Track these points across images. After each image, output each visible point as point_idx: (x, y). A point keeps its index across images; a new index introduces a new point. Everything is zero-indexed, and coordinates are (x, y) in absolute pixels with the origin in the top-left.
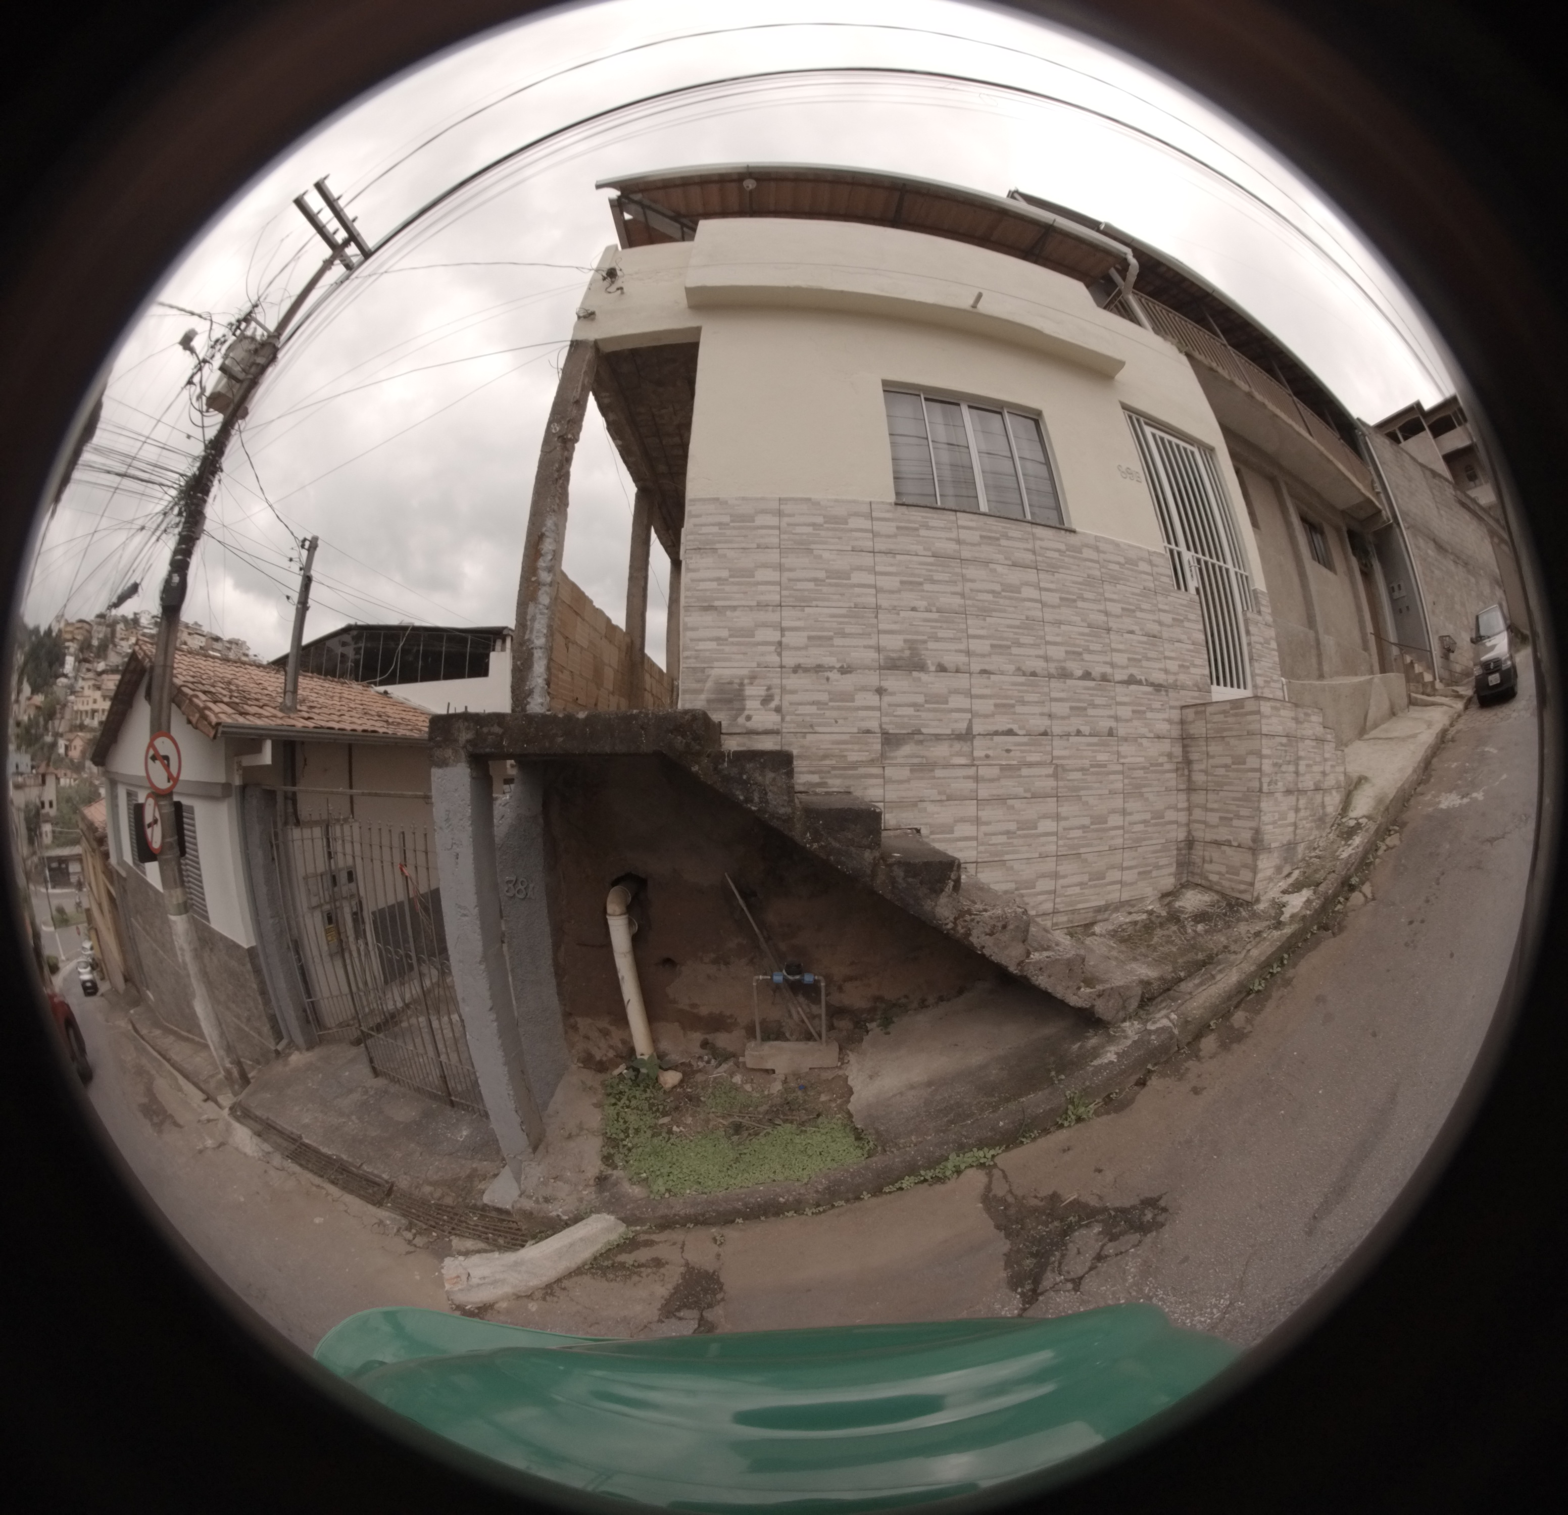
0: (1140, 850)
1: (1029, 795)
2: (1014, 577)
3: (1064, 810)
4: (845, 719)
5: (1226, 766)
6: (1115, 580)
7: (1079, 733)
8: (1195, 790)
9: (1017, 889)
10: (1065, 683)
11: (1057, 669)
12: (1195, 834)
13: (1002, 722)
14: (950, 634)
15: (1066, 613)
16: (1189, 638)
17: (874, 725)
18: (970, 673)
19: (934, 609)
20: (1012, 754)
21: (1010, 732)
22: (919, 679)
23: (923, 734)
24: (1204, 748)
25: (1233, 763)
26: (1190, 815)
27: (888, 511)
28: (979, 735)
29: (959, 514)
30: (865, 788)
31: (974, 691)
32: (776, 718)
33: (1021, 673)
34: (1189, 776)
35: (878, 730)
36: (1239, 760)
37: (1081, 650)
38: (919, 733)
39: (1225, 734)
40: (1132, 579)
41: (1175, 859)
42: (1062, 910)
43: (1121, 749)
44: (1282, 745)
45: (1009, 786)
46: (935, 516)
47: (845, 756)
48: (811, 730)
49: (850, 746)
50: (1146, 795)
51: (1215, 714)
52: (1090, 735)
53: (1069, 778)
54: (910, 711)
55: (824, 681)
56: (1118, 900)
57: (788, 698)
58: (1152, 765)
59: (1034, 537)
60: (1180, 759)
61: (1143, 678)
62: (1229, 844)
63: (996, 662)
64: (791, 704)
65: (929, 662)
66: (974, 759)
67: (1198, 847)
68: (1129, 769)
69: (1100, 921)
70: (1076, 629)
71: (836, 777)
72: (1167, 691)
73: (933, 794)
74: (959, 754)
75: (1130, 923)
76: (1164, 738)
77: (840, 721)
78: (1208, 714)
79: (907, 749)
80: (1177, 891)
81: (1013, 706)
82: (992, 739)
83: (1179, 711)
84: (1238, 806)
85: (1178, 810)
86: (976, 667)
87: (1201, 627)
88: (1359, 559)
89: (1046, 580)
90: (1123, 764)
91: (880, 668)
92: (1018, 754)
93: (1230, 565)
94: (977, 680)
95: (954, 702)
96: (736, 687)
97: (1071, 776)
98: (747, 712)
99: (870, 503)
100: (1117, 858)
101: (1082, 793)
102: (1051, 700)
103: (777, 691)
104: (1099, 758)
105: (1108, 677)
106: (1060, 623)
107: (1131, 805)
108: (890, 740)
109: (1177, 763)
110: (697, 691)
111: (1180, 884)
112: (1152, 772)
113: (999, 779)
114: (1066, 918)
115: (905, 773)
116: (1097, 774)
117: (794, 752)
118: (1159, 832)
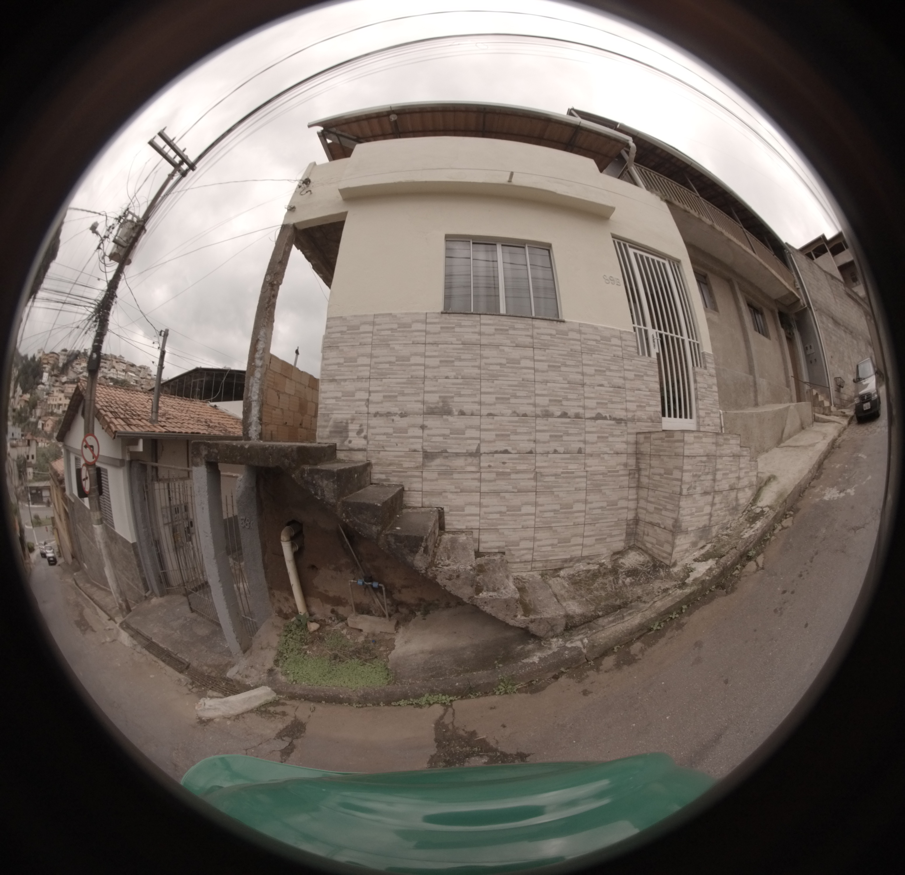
0: (597, 525)
1: (516, 490)
2: (516, 354)
3: (541, 500)
4: (402, 443)
5: (660, 475)
6: (591, 351)
7: (555, 452)
8: (642, 488)
9: (506, 546)
10: (547, 420)
11: (542, 411)
12: (640, 515)
13: (501, 446)
14: (469, 392)
15: (552, 375)
16: (647, 387)
17: (418, 447)
18: (481, 416)
19: (460, 377)
20: (506, 465)
21: (506, 452)
22: (447, 420)
23: (448, 452)
24: (648, 461)
25: (665, 473)
26: (638, 503)
27: (436, 318)
28: (485, 453)
29: (482, 316)
30: (411, 483)
31: (482, 427)
32: (364, 442)
33: (516, 415)
34: (639, 478)
35: (421, 450)
36: (669, 472)
37: (561, 398)
38: (446, 452)
39: (661, 453)
40: (606, 350)
41: (625, 531)
42: (538, 560)
43: (587, 461)
44: (702, 462)
45: (502, 485)
46: (466, 318)
47: (402, 464)
48: (383, 449)
49: (404, 459)
50: (603, 491)
51: (656, 439)
52: (564, 453)
53: (545, 480)
54: (441, 439)
55: (391, 421)
56: (580, 555)
57: (371, 431)
58: (609, 472)
59: (533, 327)
60: (634, 467)
61: (608, 415)
62: (658, 525)
63: (499, 408)
64: (372, 434)
65: (454, 409)
66: (480, 468)
67: (641, 524)
68: (591, 475)
69: (567, 567)
70: (558, 385)
71: (395, 476)
72: (626, 423)
73: (452, 488)
74: (471, 465)
75: (586, 570)
76: (621, 453)
77: (399, 445)
78: (652, 439)
79: (438, 461)
80: (625, 551)
81: (509, 435)
82: (493, 456)
83: (635, 436)
84: (666, 502)
85: (629, 500)
86: (484, 412)
87: (657, 379)
88: (786, 330)
89: (539, 355)
90: (587, 471)
91: (424, 414)
92: (511, 465)
93: (685, 337)
94: (485, 420)
95: (470, 433)
96: (344, 424)
97: (547, 479)
98: (349, 439)
99: (426, 314)
100: (580, 530)
101: (554, 490)
102: (537, 431)
103: (365, 427)
104: (569, 468)
105: (580, 416)
106: (547, 382)
107: (591, 497)
108: (428, 456)
109: (630, 470)
110: (325, 427)
111: (629, 546)
112: (610, 476)
113: (495, 480)
114: (541, 565)
115: (435, 475)
116: (567, 478)
117: (373, 461)
118: (613, 514)
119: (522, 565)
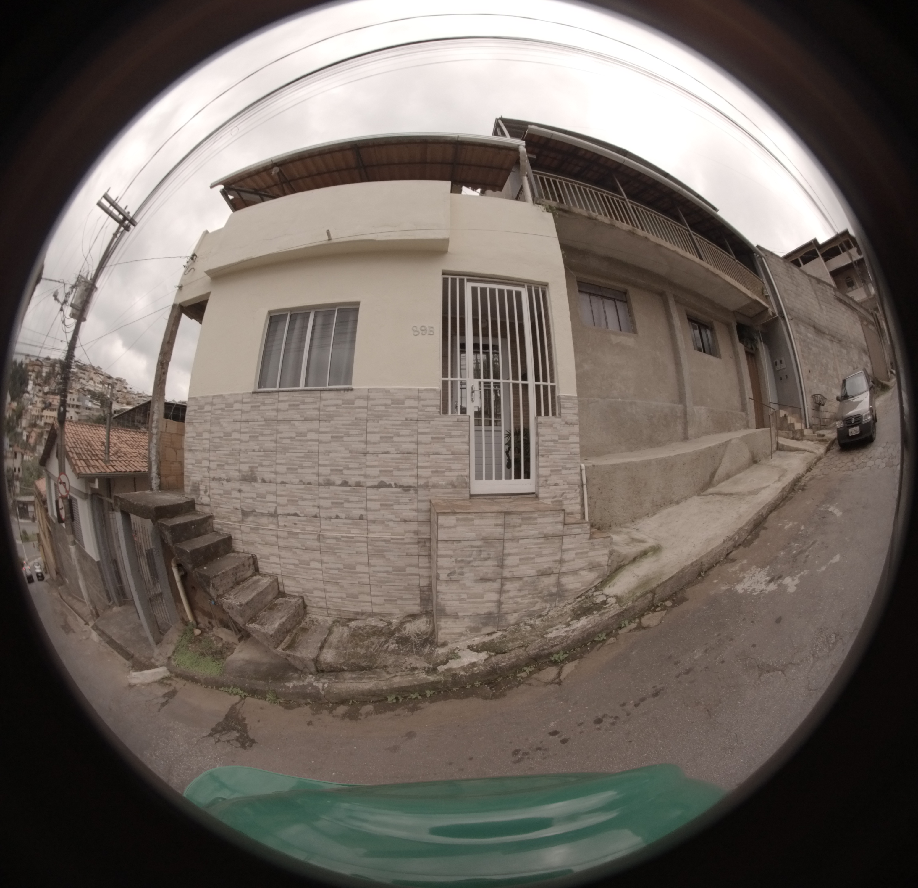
0: (383, 587)
1: (304, 548)
2: (303, 427)
3: (325, 558)
4: (229, 502)
6: (378, 417)
7: (337, 517)
9: (304, 592)
10: (329, 488)
11: (324, 480)
13: (292, 509)
14: (267, 463)
15: (335, 446)
17: (238, 506)
18: (276, 483)
19: (262, 450)
20: (298, 526)
21: (296, 515)
22: (254, 486)
26: (431, 571)
27: (249, 398)
28: (280, 515)
29: (280, 394)
30: (235, 534)
31: (277, 493)
32: (208, 499)
33: (302, 483)
34: (430, 547)
35: (240, 508)
37: (342, 468)
38: (255, 512)
40: (396, 414)
41: (419, 596)
42: (332, 608)
43: (369, 527)
45: (292, 542)
46: (268, 397)
47: (230, 519)
48: (219, 506)
49: (231, 515)
50: (387, 556)
52: (346, 519)
53: (327, 542)
54: (250, 501)
55: (222, 485)
57: (212, 491)
58: (392, 539)
59: (321, 399)
60: (426, 536)
61: (393, 483)
63: (290, 477)
64: (212, 494)
65: (258, 478)
68: (372, 541)
69: (360, 619)
70: (340, 455)
71: (226, 527)
72: (416, 490)
73: (260, 540)
74: (272, 523)
76: (410, 521)
77: (227, 503)
79: (251, 518)
80: (420, 615)
81: (297, 501)
82: (287, 517)
83: (428, 503)
85: (420, 568)
86: (279, 480)
89: (324, 426)
90: (368, 537)
91: (241, 480)
92: (301, 526)
94: (280, 487)
95: (270, 498)
96: (197, 485)
97: (329, 541)
98: (201, 496)
99: (243, 394)
100: (367, 589)
101: (336, 551)
102: (320, 498)
103: (208, 488)
104: (352, 532)
105: (361, 484)
106: (329, 452)
107: (373, 561)
108: (245, 514)
109: (419, 538)
110: (188, 486)
111: (426, 611)
112: (393, 543)
113: (287, 538)
114: (335, 613)
115: (248, 530)
116: (346, 541)
117: (215, 514)
118: (401, 579)
119: (319, 610)
